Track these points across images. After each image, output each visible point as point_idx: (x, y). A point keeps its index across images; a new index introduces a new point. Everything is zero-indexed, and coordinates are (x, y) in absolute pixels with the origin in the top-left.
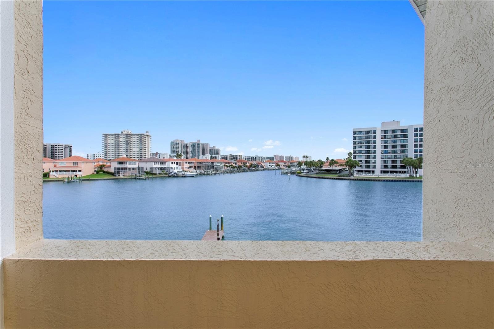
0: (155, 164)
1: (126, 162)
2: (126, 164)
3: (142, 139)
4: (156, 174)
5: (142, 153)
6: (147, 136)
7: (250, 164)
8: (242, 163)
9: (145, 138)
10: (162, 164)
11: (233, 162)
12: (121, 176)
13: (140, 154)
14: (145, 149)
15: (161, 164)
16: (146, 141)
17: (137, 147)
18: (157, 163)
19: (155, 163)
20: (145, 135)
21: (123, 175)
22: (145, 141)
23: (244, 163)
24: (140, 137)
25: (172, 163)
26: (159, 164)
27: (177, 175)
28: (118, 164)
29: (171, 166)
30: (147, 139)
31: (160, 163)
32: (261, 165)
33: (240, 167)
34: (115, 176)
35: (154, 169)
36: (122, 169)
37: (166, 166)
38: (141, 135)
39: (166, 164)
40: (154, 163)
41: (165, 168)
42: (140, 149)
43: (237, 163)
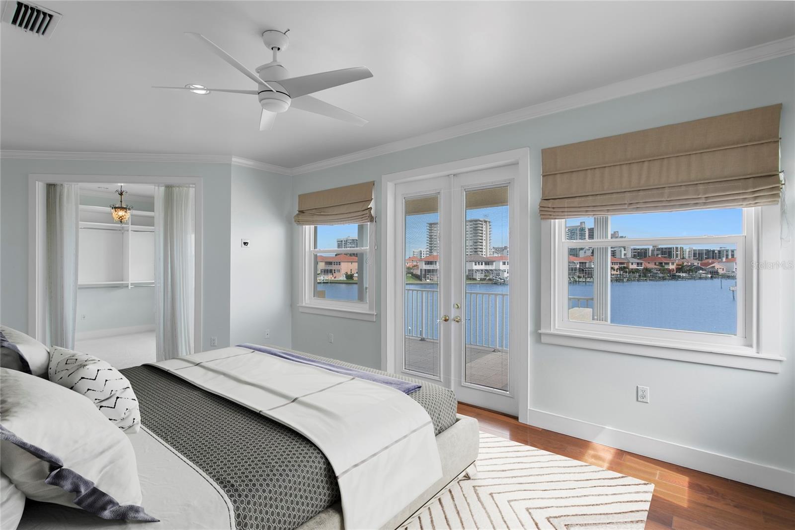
0: (476, 265)
1: (436, 262)
2: (436, 264)
3: (477, 227)
4: (475, 279)
5: (477, 249)
6: (486, 222)
7: (677, 265)
8: (657, 264)
9: (482, 225)
10: (489, 265)
11: (631, 261)
12: (427, 280)
13: (474, 250)
14: (482, 243)
15: (486, 264)
16: (484, 229)
17: (471, 240)
18: (479, 263)
19: (476, 263)
20: (482, 221)
21: (430, 279)
22: (482, 230)
23: (661, 263)
24: (475, 224)
25: (504, 263)
26: (482, 265)
27: (504, 281)
28: (425, 264)
29: (502, 267)
30: (484, 226)
31: (483, 263)
32: (714, 267)
33: (647, 270)
34: (421, 280)
35: (474, 272)
36: (429, 271)
37: (494, 268)
38: (476, 221)
39: (493, 265)
40: (474, 263)
41: (491, 270)
42: (475, 243)
43: (641, 264)
